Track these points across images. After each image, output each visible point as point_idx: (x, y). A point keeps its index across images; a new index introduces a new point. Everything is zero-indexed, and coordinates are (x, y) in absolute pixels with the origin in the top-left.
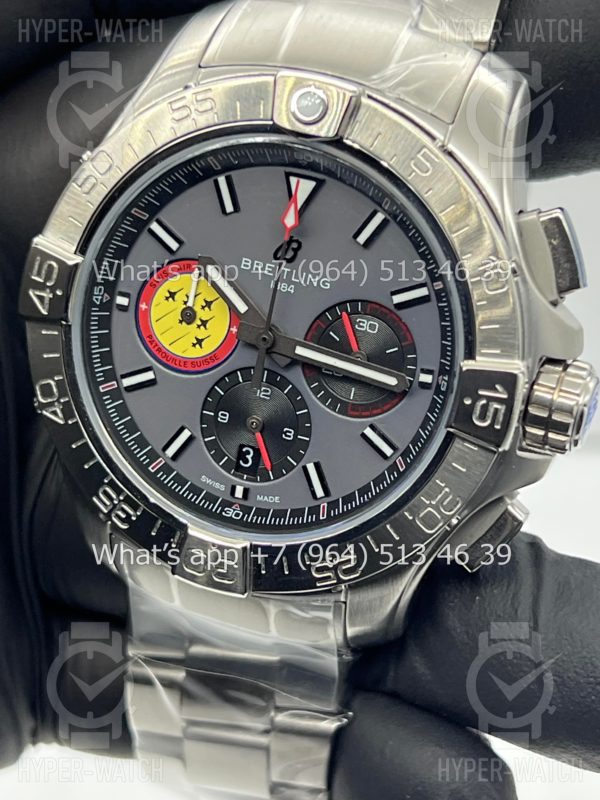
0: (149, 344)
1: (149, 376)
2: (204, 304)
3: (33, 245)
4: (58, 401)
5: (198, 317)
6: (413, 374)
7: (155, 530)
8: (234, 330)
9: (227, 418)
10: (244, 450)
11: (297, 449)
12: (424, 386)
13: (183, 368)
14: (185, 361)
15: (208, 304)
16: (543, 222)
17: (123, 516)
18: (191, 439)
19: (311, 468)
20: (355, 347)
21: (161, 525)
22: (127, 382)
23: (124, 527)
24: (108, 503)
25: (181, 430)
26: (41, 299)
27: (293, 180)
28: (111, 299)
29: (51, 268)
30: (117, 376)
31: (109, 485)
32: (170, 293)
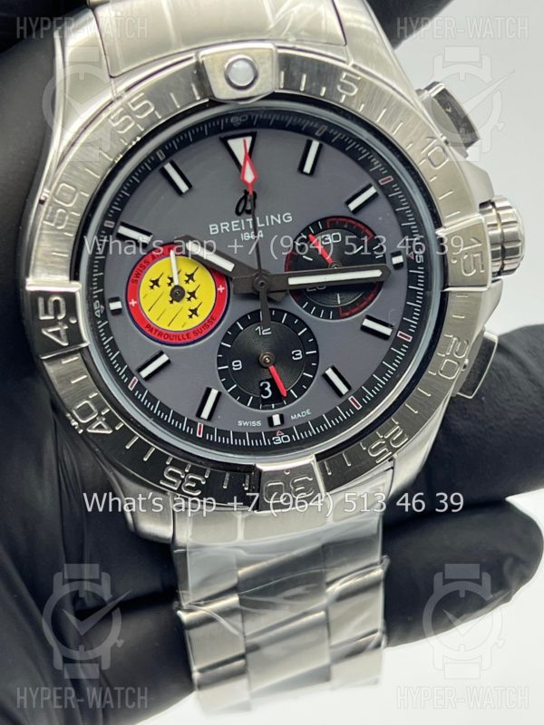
0: (149, 333)
1: (164, 359)
2: (187, 278)
3: (29, 288)
4: (100, 415)
5: (186, 291)
7: (226, 483)
8: (221, 289)
9: (240, 364)
10: (262, 384)
11: (311, 363)
12: (398, 266)
13: (189, 340)
14: (187, 333)
15: (191, 277)
16: (435, 97)
17: (194, 485)
18: (219, 395)
19: (330, 372)
20: (329, 260)
21: (230, 477)
22: (145, 373)
23: (198, 493)
24: (175, 481)
25: (208, 391)
26: (57, 334)
27: (232, 143)
28: (106, 308)
29: (57, 302)
30: (134, 372)
31: (171, 465)
32: (152, 281)
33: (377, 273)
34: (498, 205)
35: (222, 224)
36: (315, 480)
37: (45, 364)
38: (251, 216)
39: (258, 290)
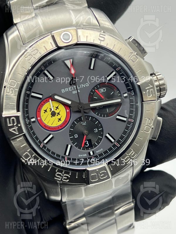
0: (45, 128)
1: (51, 136)
2: (56, 108)
3: (3, 116)
4: (32, 157)
5: (56, 113)
6: (121, 96)
7: (77, 176)
8: (68, 111)
9: (77, 136)
10: (85, 142)
11: (101, 133)
12: (126, 97)
13: (59, 129)
14: (58, 127)
15: (57, 108)
16: (131, 41)
17: (66, 178)
18: (71, 146)
19: (108, 135)
20: (103, 97)
21: (78, 174)
22: (45, 142)
23: (68, 180)
24: (59, 177)
25: (67, 146)
26: (14, 130)
27: (66, 62)
28: (30, 120)
29: (13, 119)
30: (42, 142)
31: (58, 172)
32: (45, 111)
33: (119, 100)
34: (156, 74)
35: (66, 89)
36: (107, 172)
37: (12, 141)
38: (75, 85)
39: (80, 109)
